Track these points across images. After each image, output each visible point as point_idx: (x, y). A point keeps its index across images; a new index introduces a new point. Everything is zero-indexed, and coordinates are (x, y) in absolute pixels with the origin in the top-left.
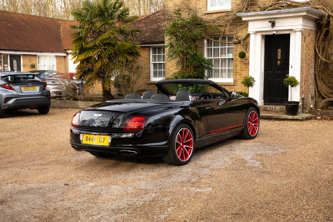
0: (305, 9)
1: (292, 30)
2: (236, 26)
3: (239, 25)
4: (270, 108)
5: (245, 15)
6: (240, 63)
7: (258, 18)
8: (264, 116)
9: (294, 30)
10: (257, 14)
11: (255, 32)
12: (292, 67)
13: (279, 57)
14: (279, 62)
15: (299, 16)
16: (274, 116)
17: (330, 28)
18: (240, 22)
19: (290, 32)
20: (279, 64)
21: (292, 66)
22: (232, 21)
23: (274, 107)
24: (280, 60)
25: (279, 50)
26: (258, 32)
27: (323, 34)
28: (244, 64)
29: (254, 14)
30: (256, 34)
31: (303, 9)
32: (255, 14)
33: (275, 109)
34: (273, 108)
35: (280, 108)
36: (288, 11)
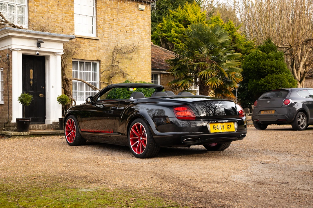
0: (71, 36)
4: (33, 127)
5: (15, 30)
7: (26, 36)
8: (50, 132)
10: (29, 32)
11: (20, 49)
12: (53, 87)
13: (31, 77)
14: (31, 82)
15: (61, 42)
16: (60, 132)
19: (51, 54)
20: (31, 84)
23: (36, 125)
24: (33, 80)
25: (31, 70)
29: (25, 32)
31: (70, 36)
32: (27, 31)
33: (38, 127)
34: (35, 127)
35: (43, 126)
36: (58, 35)
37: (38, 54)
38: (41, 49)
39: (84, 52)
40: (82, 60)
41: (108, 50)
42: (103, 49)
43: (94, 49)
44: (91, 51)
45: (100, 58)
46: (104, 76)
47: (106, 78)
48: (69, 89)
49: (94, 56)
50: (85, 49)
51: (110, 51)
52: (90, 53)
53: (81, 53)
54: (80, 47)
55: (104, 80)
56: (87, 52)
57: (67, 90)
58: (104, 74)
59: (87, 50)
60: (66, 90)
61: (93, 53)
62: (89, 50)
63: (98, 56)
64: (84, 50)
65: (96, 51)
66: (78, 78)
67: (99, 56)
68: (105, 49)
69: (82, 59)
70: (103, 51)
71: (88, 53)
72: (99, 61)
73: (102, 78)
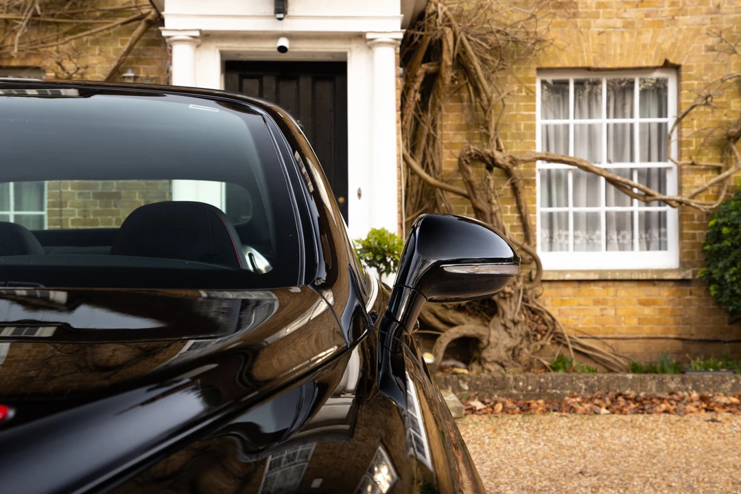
1: (360, 36)
2: (55, 33)
3: (66, 29)
6: (80, 194)
9: (369, 36)
11: (197, 34)
12: (359, 195)
17: (443, 64)
18: (72, 16)
19: (348, 46)
21: (359, 190)
22: (38, 7)
26: (206, 37)
27: (417, 86)
28: (98, 196)
30: (198, 46)
37: (282, 49)
38: (289, 25)
39: (596, 36)
40: (589, 69)
41: (723, 10)
42: (696, 9)
43: (647, 16)
44: (629, 25)
45: (679, 53)
46: (698, 135)
47: (711, 144)
48: (490, 202)
49: (644, 46)
50: (600, 21)
51: (732, 16)
52: (627, 35)
53: (578, 39)
54: (575, 15)
55: (699, 153)
56: (609, 34)
57: (482, 205)
58: (699, 126)
59: (611, 22)
60: (479, 205)
61: (640, 33)
62: (619, 23)
63: (666, 46)
64: (597, 25)
65: (659, 24)
66: (571, 154)
67: (674, 45)
68: (704, 9)
69: (586, 65)
70: (697, 19)
71: (615, 38)
72: (677, 68)
73: (689, 144)
